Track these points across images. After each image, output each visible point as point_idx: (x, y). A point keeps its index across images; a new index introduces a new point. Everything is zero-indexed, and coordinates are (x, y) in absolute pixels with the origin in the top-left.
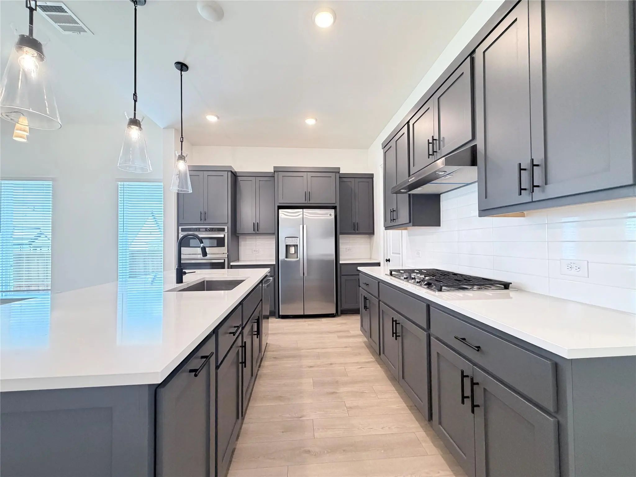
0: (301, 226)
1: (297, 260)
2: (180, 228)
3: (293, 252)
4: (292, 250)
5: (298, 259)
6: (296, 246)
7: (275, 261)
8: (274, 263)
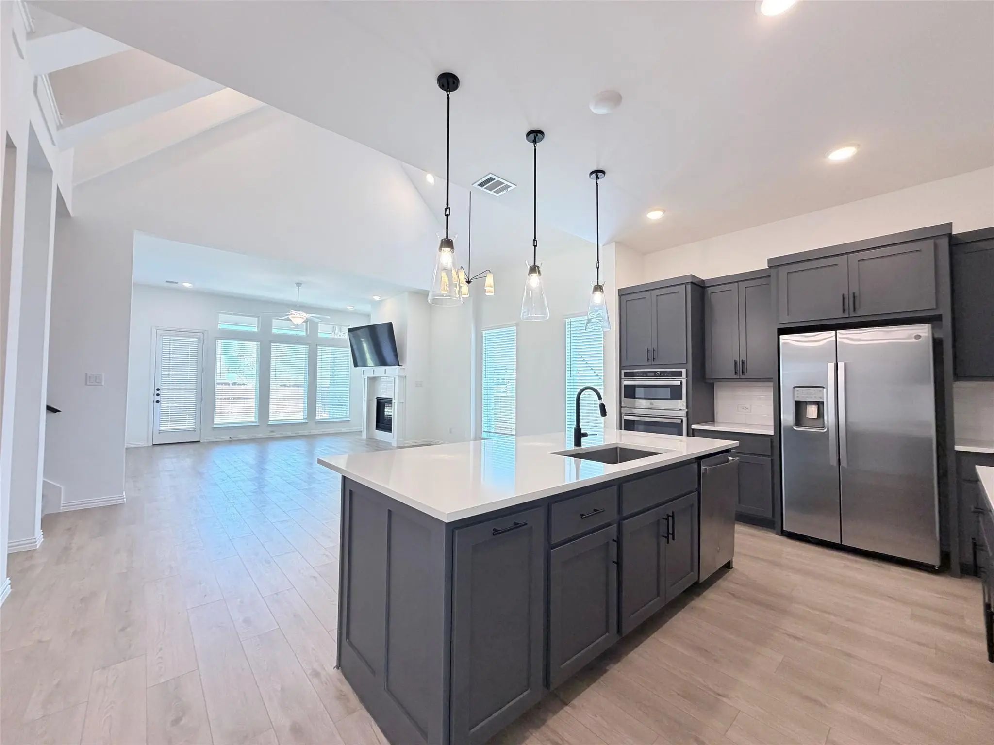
0: (831, 366)
1: (822, 431)
2: (623, 372)
3: (815, 416)
4: (812, 412)
5: (825, 430)
6: (819, 404)
7: (773, 429)
8: (772, 433)
